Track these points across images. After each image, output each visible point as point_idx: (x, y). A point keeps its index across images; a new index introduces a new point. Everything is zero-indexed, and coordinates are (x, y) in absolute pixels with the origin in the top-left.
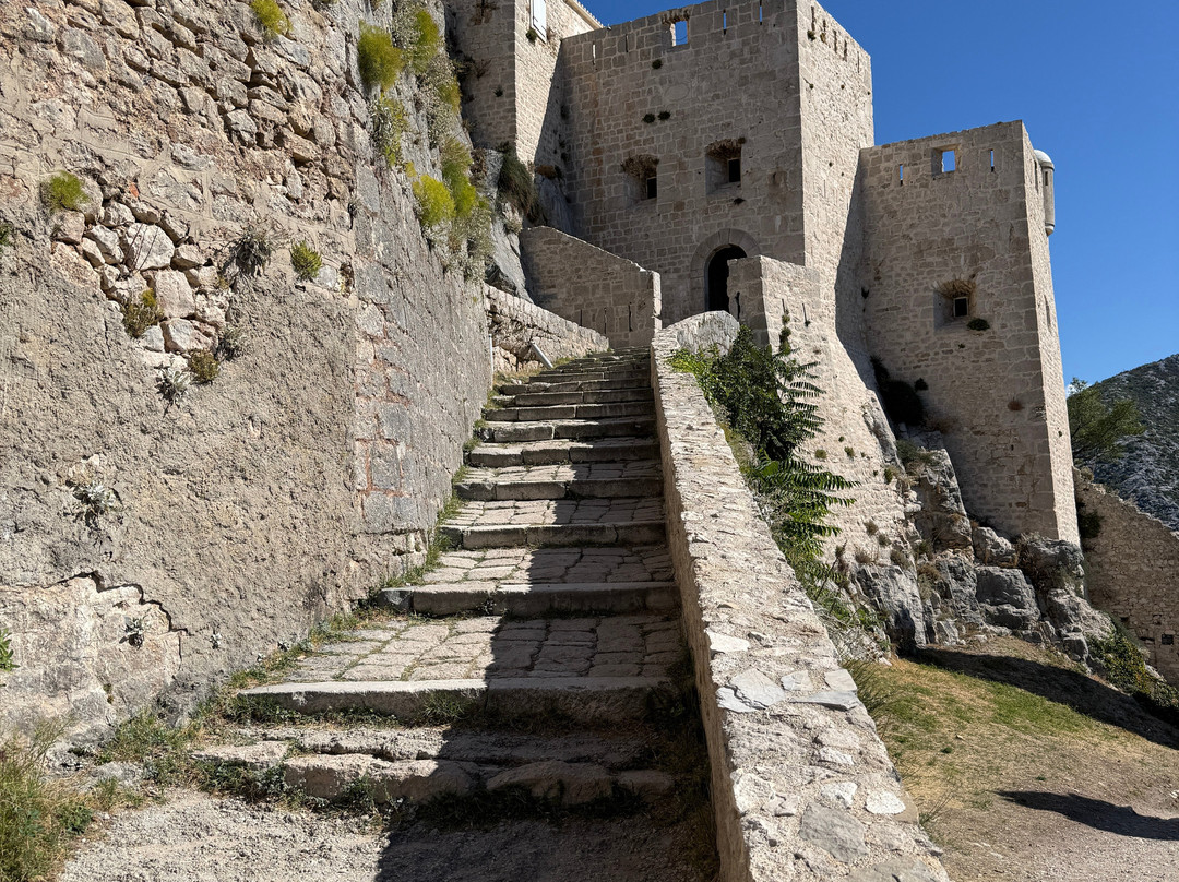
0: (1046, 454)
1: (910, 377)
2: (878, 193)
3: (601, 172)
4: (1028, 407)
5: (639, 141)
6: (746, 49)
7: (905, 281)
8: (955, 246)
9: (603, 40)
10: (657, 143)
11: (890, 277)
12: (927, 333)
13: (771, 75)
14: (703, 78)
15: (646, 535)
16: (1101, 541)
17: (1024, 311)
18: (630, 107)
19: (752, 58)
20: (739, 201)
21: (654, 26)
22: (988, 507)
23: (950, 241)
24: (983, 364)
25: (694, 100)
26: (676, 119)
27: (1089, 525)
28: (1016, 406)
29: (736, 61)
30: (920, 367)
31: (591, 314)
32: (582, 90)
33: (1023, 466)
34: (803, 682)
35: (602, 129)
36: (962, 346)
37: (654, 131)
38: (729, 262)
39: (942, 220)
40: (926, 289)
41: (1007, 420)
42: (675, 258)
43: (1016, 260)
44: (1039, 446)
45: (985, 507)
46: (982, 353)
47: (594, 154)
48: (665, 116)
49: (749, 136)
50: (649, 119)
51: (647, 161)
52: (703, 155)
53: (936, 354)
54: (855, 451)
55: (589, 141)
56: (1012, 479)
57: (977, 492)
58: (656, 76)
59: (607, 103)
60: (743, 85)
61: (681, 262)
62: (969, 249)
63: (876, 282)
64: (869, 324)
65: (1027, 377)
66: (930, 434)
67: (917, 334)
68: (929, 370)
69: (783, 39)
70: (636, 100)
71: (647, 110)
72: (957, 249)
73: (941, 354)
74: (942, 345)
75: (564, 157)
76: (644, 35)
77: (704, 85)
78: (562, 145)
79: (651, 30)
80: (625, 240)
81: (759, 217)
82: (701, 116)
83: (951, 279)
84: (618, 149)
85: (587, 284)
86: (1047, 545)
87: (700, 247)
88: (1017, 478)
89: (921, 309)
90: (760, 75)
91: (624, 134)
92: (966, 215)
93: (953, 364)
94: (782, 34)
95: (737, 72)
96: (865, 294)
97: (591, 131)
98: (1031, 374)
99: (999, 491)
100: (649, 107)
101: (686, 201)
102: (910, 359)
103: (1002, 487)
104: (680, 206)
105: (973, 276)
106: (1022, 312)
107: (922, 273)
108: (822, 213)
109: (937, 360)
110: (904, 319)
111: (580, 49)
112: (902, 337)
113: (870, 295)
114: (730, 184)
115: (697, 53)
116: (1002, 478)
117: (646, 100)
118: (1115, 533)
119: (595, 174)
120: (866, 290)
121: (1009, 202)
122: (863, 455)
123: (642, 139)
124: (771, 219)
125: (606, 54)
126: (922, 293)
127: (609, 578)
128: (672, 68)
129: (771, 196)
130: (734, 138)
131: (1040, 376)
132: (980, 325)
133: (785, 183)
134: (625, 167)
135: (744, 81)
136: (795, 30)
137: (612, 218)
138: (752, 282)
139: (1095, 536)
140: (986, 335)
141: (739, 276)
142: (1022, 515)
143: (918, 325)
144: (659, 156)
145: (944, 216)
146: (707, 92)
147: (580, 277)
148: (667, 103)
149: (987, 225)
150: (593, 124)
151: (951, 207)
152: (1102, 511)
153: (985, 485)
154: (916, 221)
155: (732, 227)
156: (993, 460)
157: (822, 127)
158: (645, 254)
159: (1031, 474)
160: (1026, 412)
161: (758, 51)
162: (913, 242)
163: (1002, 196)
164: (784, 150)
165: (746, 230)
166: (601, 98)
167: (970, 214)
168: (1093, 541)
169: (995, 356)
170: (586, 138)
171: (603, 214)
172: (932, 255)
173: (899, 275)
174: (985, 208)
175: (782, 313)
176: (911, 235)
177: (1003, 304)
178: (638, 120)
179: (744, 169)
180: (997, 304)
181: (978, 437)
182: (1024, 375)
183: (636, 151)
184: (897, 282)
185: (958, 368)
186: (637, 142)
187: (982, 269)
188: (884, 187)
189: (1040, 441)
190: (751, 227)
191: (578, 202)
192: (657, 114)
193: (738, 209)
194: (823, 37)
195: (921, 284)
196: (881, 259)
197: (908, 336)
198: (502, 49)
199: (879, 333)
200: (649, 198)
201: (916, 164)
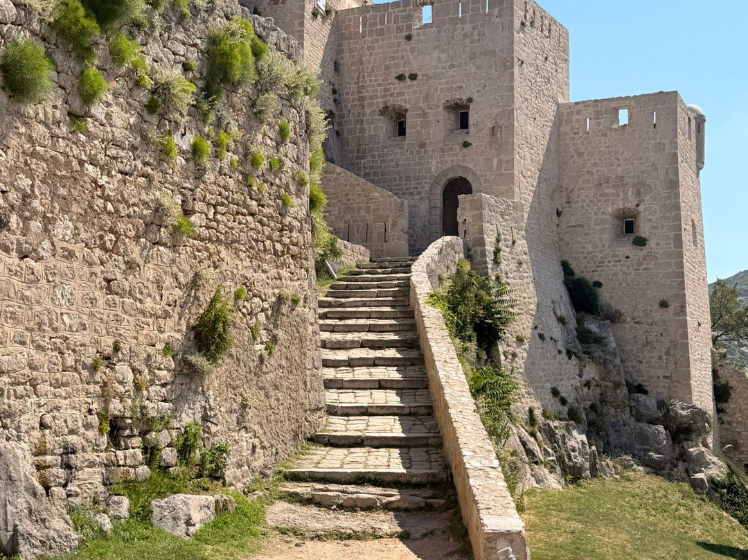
0: (685, 341)
1: (591, 277)
2: (571, 138)
3: (364, 114)
4: (673, 306)
5: (394, 93)
6: (476, 33)
7: (588, 206)
8: (625, 182)
9: (368, 15)
10: (407, 96)
11: (577, 202)
12: (603, 246)
13: (493, 53)
14: (443, 51)
15: (423, 411)
16: (730, 406)
17: (673, 233)
18: (387, 68)
19: (479, 40)
20: (466, 145)
21: (407, 8)
22: (642, 378)
23: (622, 178)
24: (642, 272)
25: (436, 67)
26: (421, 80)
27: (721, 393)
28: (664, 304)
29: (467, 41)
30: (597, 271)
31: (356, 228)
32: (351, 51)
33: (668, 349)
34: (486, 462)
35: (365, 82)
36: (627, 257)
37: (405, 87)
38: (459, 197)
39: (617, 162)
40: (603, 213)
41: (658, 314)
42: (418, 184)
43: (669, 196)
44: (681, 334)
45: (641, 378)
46: (642, 264)
47: (359, 100)
48: (413, 77)
49: (475, 97)
50: (401, 78)
51: (399, 109)
52: (441, 108)
53: (609, 262)
54: (545, 336)
55: (355, 91)
56: (660, 358)
57: (635, 367)
58: (407, 46)
59: (369, 63)
60: (471, 59)
61: (423, 187)
62: (636, 185)
63: (567, 205)
64: (561, 236)
65: (674, 283)
66: (602, 322)
67: (596, 246)
68: (604, 274)
69: (503, 27)
70: (392, 62)
71: (400, 71)
72: (626, 185)
73: (613, 263)
74: (614, 256)
75: (335, 100)
76: (400, 14)
77: (443, 56)
78: (334, 92)
79: (405, 11)
80: (381, 167)
81: (482, 158)
82: (440, 79)
83: (621, 207)
84: (377, 99)
85: (354, 205)
86: (683, 409)
87: (437, 177)
88: (664, 357)
89: (599, 227)
90: (485, 53)
91: (382, 88)
92: (634, 159)
93: (621, 270)
94: (502, 23)
95: (468, 49)
96: (559, 214)
97: (357, 83)
98: (676, 281)
99: (651, 367)
100: (402, 69)
101: (427, 142)
102: (591, 265)
103: (653, 364)
104: (423, 145)
105: (638, 205)
106: (672, 234)
107: (600, 201)
108: (528, 156)
109: (609, 267)
110: (587, 234)
111: (350, 20)
112: (584, 248)
113: (562, 215)
114: (461, 131)
115: (439, 32)
116: (653, 357)
117: (399, 64)
118: (741, 400)
119: (359, 116)
120: (560, 210)
121: (666, 152)
122: (551, 339)
123: (396, 92)
124: (490, 160)
125: (370, 26)
126: (600, 216)
127: (411, 431)
128: (419, 41)
129: (491, 143)
130: (465, 97)
131: (682, 283)
132: (641, 242)
133: (501, 134)
134: (382, 113)
135: (473, 57)
136: (512, 22)
137: (371, 150)
138: (475, 213)
139: (726, 401)
140: (645, 250)
141: (466, 208)
142: (667, 385)
143: (597, 240)
144: (408, 106)
145: (618, 159)
146: (446, 62)
147: (348, 200)
148: (414, 68)
149: (649, 168)
150: (358, 78)
151: (623, 152)
152: (732, 383)
153: (641, 362)
154: (598, 162)
155: (461, 164)
156: (647, 344)
157: (530, 92)
158: (396, 179)
159: (674, 355)
160: (671, 309)
161: (484, 35)
162: (595, 177)
163: (660, 147)
164: (501, 109)
165: (472, 167)
166: (365, 59)
167: (637, 159)
168: (724, 405)
169: (651, 266)
170: (353, 87)
171: (364, 147)
172: (608, 188)
173: (584, 201)
174: (648, 155)
175: (496, 235)
176: (594, 172)
177: (658, 228)
178: (392, 79)
179: (471, 121)
180: (654, 227)
181: (637, 326)
182: (671, 282)
183: (391, 101)
184: (583, 207)
185: (625, 273)
186: (392, 95)
187: (643, 201)
188: (575, 134)
189: (681, 331)
190: (475, 165)
191: (345, 136)
192: (407, 75)
193: (466, 150)
194: (532, 23)
195: (600, 209)
196: (571, 188)
197: (589, 248)
198: (294, 24)
199: (568, 244)
200: (400, 135)
201: (599, 119)
